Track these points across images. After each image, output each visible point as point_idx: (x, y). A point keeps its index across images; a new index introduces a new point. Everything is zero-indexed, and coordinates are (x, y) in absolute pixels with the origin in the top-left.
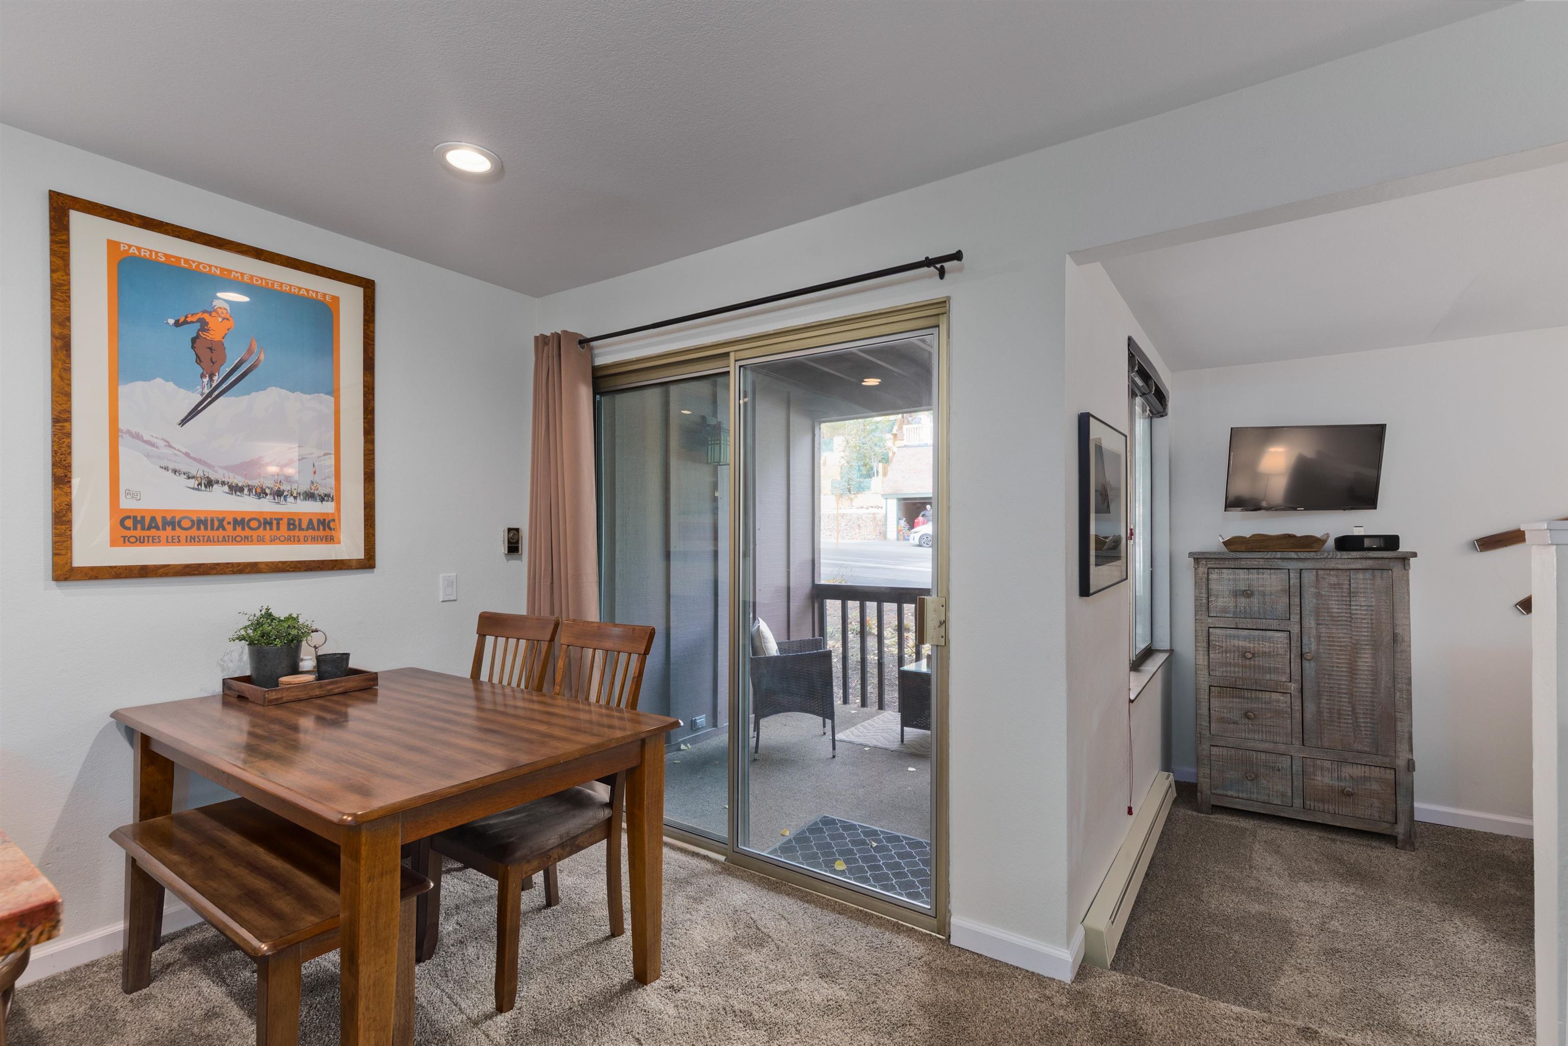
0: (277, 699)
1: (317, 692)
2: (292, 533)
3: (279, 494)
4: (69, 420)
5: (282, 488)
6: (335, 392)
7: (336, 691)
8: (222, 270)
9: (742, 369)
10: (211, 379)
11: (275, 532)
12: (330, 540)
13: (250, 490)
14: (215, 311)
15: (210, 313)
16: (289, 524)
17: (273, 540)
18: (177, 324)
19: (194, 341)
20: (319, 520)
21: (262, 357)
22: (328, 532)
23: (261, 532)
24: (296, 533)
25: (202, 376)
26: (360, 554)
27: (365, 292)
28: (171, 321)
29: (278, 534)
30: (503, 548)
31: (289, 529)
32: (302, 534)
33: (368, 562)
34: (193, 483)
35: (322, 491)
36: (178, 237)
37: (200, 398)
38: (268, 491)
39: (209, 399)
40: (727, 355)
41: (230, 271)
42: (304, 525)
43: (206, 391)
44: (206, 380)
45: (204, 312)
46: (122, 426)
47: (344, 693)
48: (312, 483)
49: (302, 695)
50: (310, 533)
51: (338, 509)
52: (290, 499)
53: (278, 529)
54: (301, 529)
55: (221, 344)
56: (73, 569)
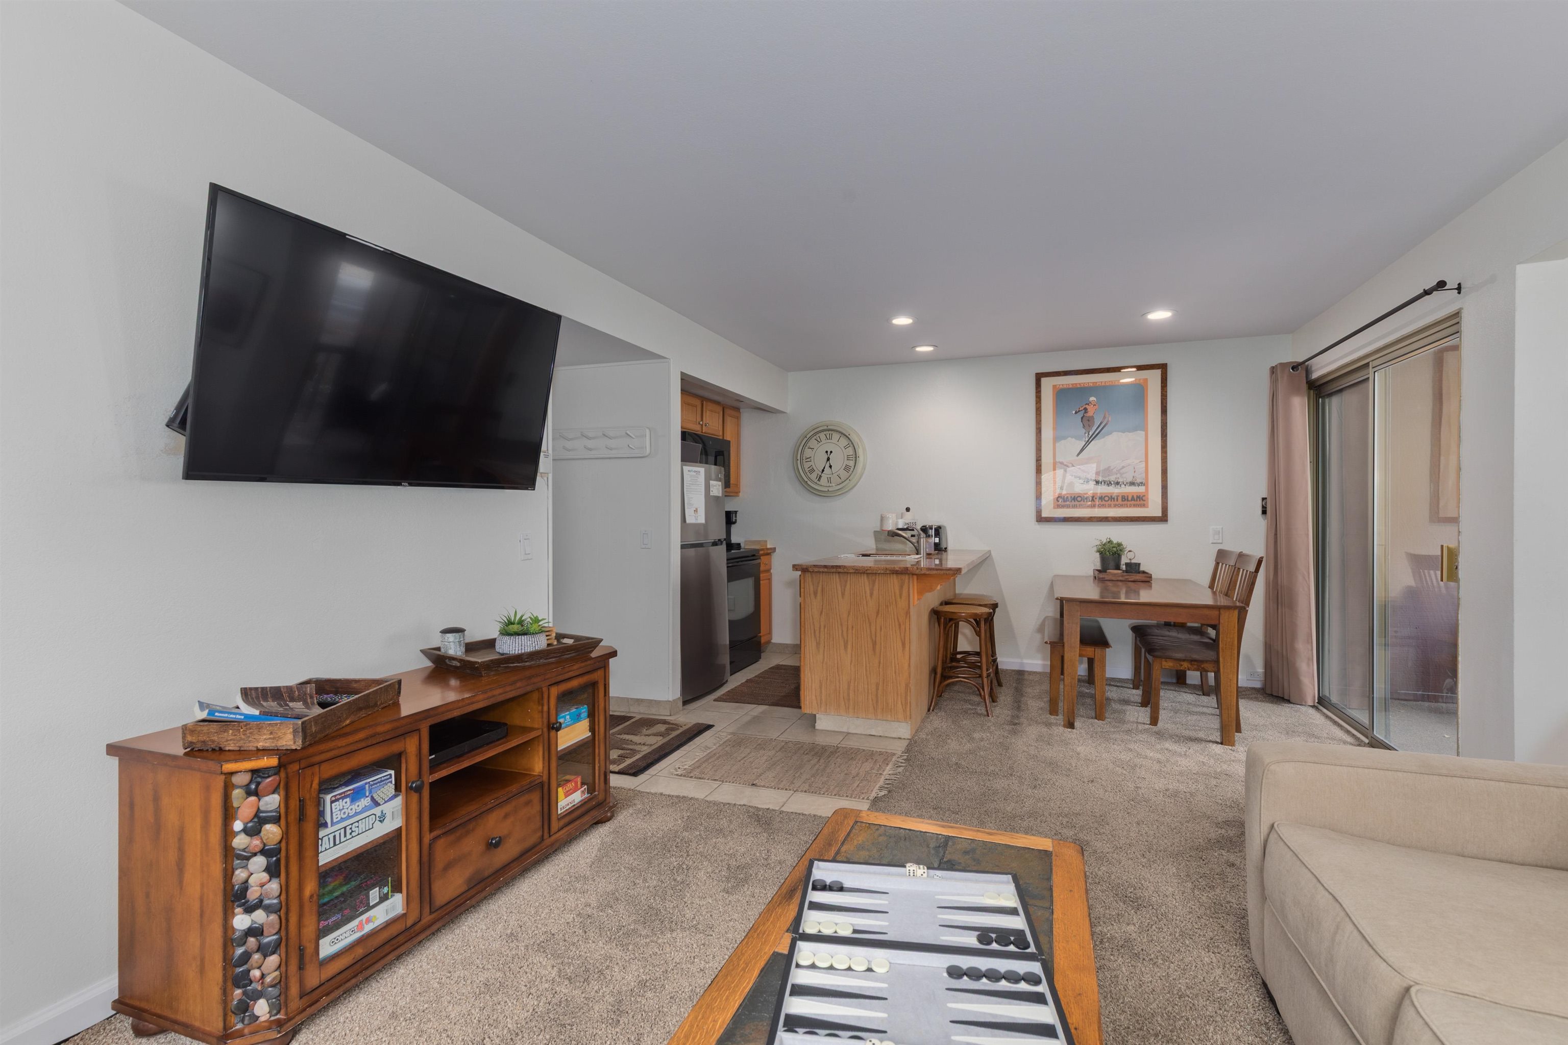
0: (1102, 578)
1: (1121, 578)
2: (1124, 503)
3: (1118, 483)
4: (1040, 460)
5: (1119, 481)
6: (1145, 429)
7: (1130, 580)
8: (1093, 383)
9: (1376, 373)
10: (1089, 434)
11: (1116, 503)
12: (1144, 506)
13: (1105, 483)
14: (1090, 403)
15: (1088, 404)
16: (1122, 498)
17: (1115, 506)
18: (1076, 413)
19: (1082, 418)
20: (1137, 496)
21: (1110, 419)
22: (1142, 502)
23: (1109, 502)
24: (1126, 502)
25: (1085, 433)
26: (1159, 513)
27: (1162, 371)
28: (1074, 412)
29: (1117, 503)
30: (1260, 511)
31: (1122, 501)
32: (1129, 503)
33: (1164, 518)
34: (1081, 481)
35: (1139, 481)
36: (1077, 375)
37: (1084, 443)
38: (1112, 483)
39: (1088, 443)
40: (1367, 365)
41: (1096, 383)
42: (1130, 499)
43: (1087, 440)
44: (1087, 435)
45: (1086, 404)
46: (1057, 460)
47: (1134, 581)
48: (1134, 477)
49: (1114, 578)
50: (1133, 502)
51: (1147, 489)
52: (1123, 486)
53: (1117, 500)
54: (1128, 500)
55: (1093, 416)
56: (1042, 518)
